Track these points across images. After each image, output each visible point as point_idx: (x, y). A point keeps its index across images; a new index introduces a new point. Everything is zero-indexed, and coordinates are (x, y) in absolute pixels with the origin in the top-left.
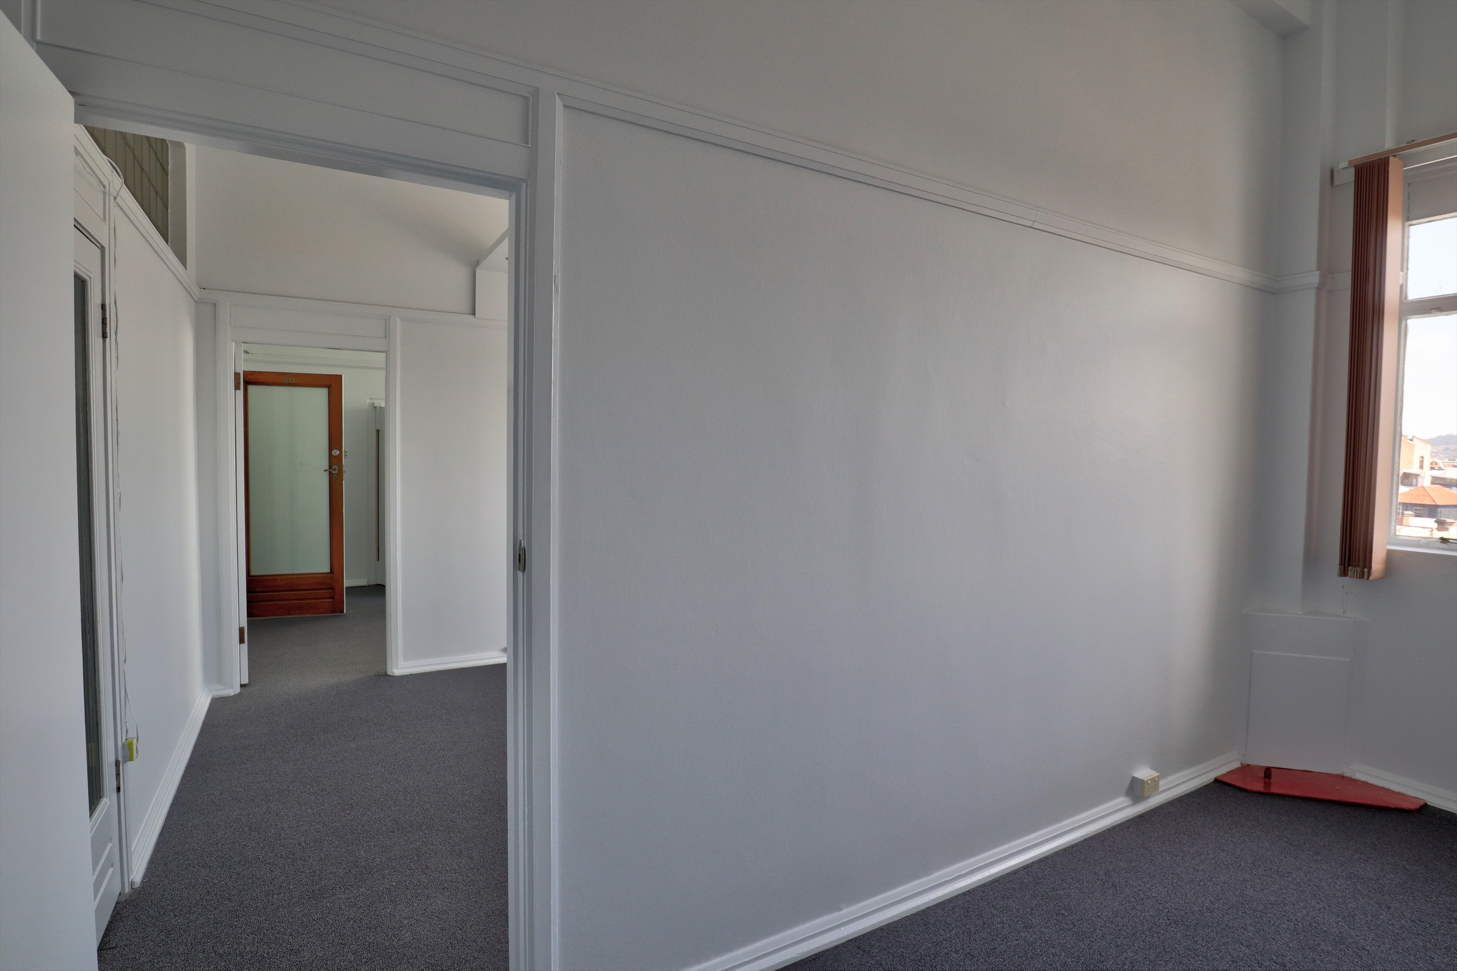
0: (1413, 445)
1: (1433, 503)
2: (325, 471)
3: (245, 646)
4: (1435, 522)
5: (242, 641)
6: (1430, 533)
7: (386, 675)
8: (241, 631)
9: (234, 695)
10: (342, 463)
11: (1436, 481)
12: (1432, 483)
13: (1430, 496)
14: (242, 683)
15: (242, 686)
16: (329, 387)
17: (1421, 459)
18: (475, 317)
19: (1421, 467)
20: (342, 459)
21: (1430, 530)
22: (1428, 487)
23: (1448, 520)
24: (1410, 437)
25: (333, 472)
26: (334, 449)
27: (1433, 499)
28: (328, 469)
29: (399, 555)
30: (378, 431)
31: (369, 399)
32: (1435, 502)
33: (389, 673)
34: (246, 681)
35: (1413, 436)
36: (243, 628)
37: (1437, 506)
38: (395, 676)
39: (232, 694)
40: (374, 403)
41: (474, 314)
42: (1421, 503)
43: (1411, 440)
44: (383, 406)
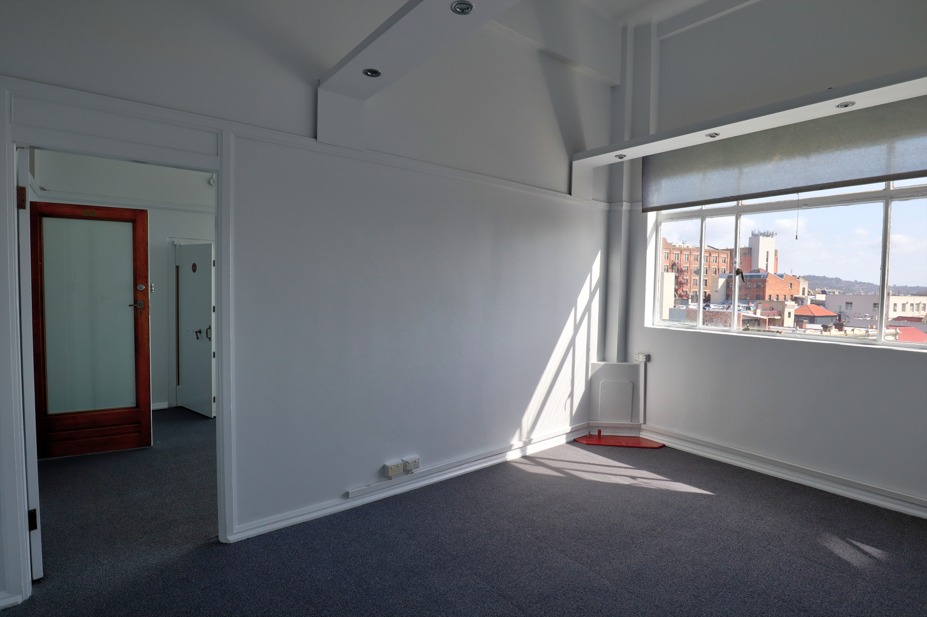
0: (799, 282)
1: (813, 315)
2: (130, 306)
3: (37, 533)
4: (822, 326)
5: (32, 526)
6: (820, 332)
7: (219, 543)
8: (32, 515)
9: (23, 602)
10: (148, 298)
11: (813, 302)
12: (811, 303)
13: (811, 311)
14: (35, 578)
15: (34, 582)
16: (134, 222)
17: (803, 289)
18: (317, 141)
19: (803, 294)
20: (148, 294)
21: (821, 331)
22: (809, 305)
23: (829, 325)
24: (798, 277)
25: (139, 307)
26: (140, 284)
27: (813, 314)
28: (133, 303)
29: (233, 407)
30: (177, 267)
31: (169, 237)
32: (814, 315)
33: (222, 540)
34: (39, 574)
35: (799, 276)
36: (35, 510)
37: (815, 317)
38: (230, 544)
39: (20, 602)
40: (173, 242)
41: (315, 137)
42: (806, 315)
43: (798, 278)
44: (182, 244)
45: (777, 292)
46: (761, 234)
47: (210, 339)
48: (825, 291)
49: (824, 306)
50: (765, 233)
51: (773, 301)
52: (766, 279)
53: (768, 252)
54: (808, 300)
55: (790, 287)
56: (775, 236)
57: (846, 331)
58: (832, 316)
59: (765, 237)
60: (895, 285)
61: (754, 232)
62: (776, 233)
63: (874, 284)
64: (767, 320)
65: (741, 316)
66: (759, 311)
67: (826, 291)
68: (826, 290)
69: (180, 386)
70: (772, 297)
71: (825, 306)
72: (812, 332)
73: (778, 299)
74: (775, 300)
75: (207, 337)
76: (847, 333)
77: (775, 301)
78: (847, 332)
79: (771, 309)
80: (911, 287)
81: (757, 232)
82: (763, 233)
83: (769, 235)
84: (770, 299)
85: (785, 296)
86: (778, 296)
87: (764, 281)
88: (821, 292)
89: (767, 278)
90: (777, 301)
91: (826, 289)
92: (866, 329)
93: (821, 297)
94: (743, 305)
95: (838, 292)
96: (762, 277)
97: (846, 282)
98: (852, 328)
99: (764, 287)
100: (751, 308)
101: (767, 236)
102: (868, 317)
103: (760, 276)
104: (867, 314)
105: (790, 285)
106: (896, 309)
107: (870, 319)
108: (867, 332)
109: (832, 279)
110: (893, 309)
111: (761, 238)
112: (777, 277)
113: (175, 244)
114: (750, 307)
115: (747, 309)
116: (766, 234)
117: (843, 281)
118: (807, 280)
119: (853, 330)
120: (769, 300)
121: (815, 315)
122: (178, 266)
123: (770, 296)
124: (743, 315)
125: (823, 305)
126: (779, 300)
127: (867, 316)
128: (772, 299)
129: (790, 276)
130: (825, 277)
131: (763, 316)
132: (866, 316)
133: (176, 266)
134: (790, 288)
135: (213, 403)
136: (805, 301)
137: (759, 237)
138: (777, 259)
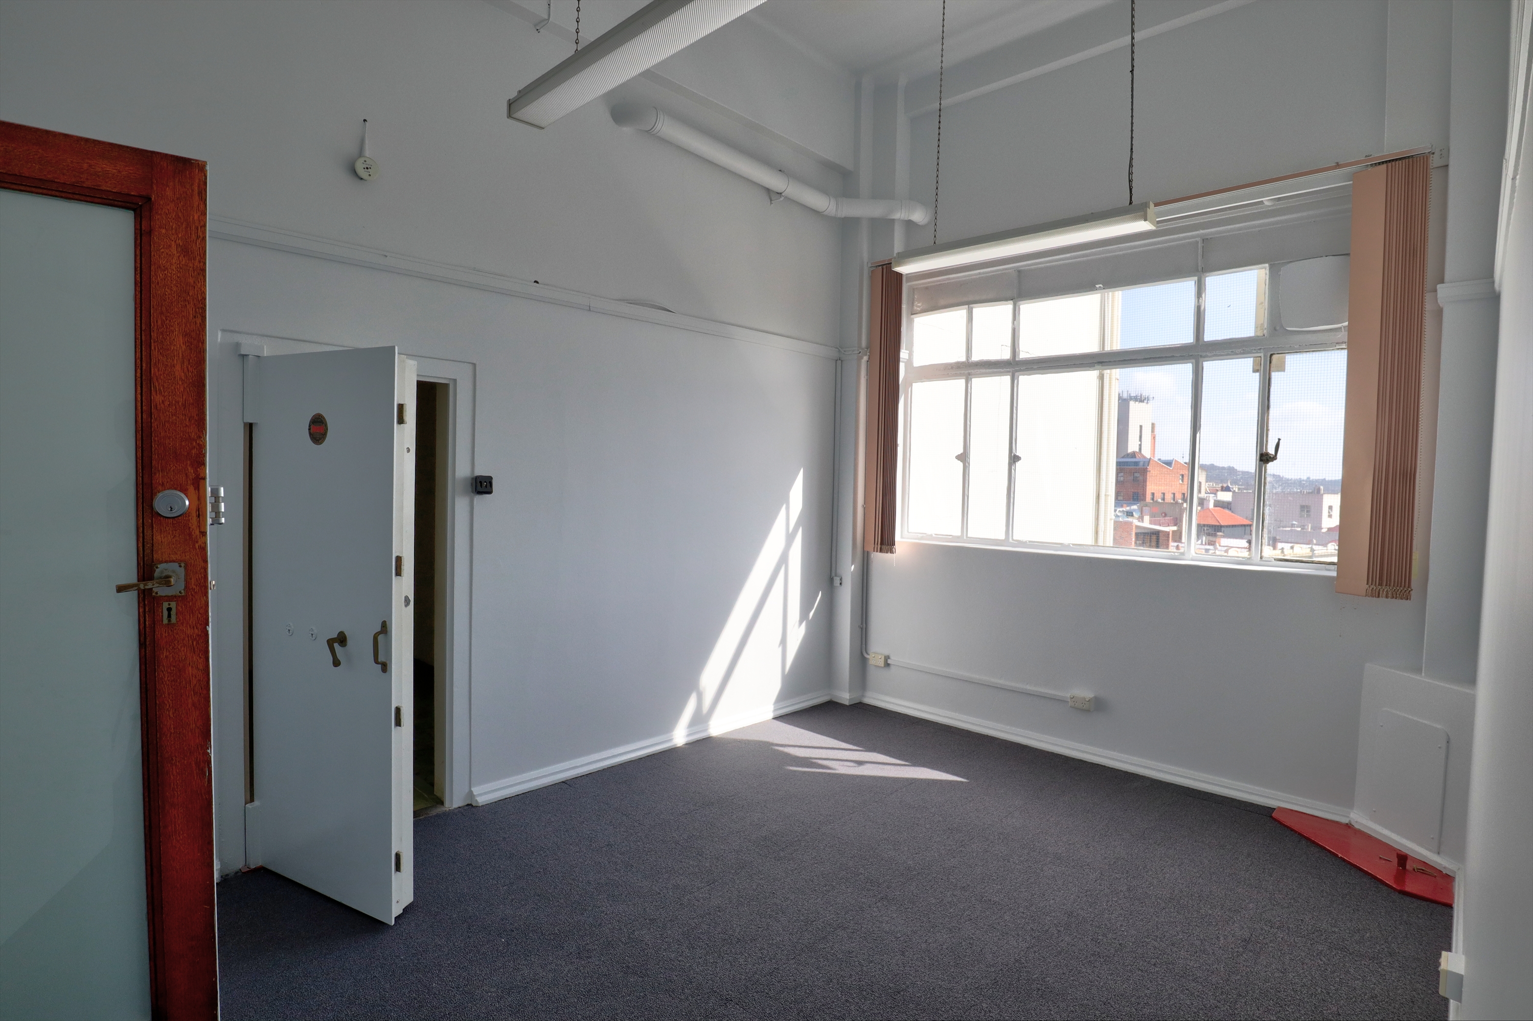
1: (1218, 524)
4: (1244, 542)
12: (1215, 506)
13: (1216, 517)
19: (1199, 491)
22: (1212, 509)
26: (168, 489)
30: (250, 428)
31: (223, 331)
37: (1221, 527)
40: (238, 345)
42: (1215, 524)
44: (266, 353)
45: (1163, 489)
46: (1131, 398)
47: (385, 667)
48: (1229, 487)
49: (1230, 509)
50: (1136, 396)
51: (1157, 501)
52: (1147, 468)
53: (1141, 427)
54: (1209, 501)
55: (1180, 480)
56: (1151, 402)
57: (1282, 549)
58: (1245, 526)
59: (1137, 403)
60: (1308, 478)
61: (1121, 395)
62: (1153, 398)
63: (1281, 476)
64: (1171, 533)
65: (1134, 528)
66: (1147, 518)
67: (1231, 486)
68: (1229, 485)
69: (257, 803)
70: (1155, 495)
71: (1232, 509)
72: (1238, 552)
73: (1163, 499)
74: (1160, 500)
75: (376, 662)
76: (1285, 553)
77: (1159, 502)
78: (1285, 550)
79: (1163, 515)
80: (1331, 481)
81: (1125, 396)
82: (1134, 397)
83: (1144, 400)
84: (1153, 499)
85: (1174, 494)
86: (1164, 494)
87: (1144, 471)
88: (1220, 488)
89: (1148, 466)
90: (1162, 501)
91: (1231, 485)
92: (1310, 546)
93: (1226, 497)
94: (1121, 509)
95: (1238, 488)
96: (1141, 464)
97: (1244, 473)
98: (1292, 544)
99: (1145, 481)
100: (1134, 513)
101: (1140, 402)
102: (1297, 527)
103: (1136, 463)
104: (1294, 522)
105: (1180, 477)
106: (1331, 515)
107: (1299, 529)
108: (1312, 550)
109: (1223, 468)
110: (1328, 514)
111: (1132, 403)
112: (1163, 466)
113: (243, 353)
114: (1132, 513)
115: (1127, 515)
116: (1139, 397)
117: (1239, 471)
118: (1205, 470)
119: (1292, 548)
120: (1152, 501)
121: (1222, 524)
122: (251, 426)
123: (1153, 494)
124: (1137, 527)
125: (1228, 509)
126: (1166, 501)
127: (1295, 524)
128: (1155, 499)
129: (1181, 463)
130: (1213, 465)
131: (1160, 525)
132: (1293, 525)
133: (245, 424)
134: (1181, 482)
135: (395, 873)
136: (1205, 503)
137: (1129, 402)
138: (1154, 438)
